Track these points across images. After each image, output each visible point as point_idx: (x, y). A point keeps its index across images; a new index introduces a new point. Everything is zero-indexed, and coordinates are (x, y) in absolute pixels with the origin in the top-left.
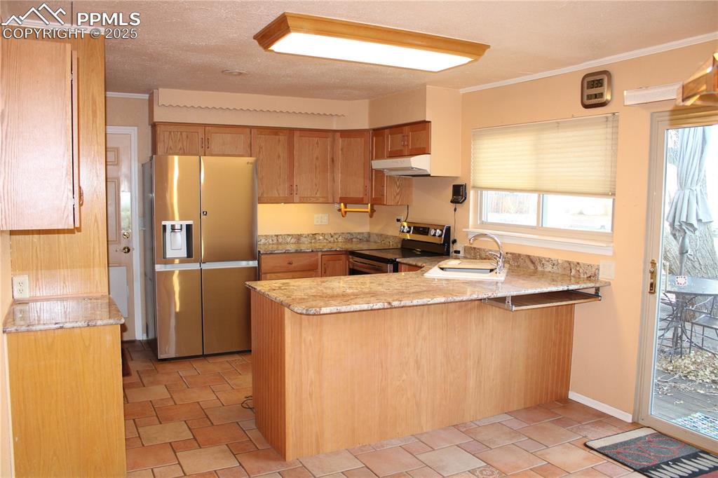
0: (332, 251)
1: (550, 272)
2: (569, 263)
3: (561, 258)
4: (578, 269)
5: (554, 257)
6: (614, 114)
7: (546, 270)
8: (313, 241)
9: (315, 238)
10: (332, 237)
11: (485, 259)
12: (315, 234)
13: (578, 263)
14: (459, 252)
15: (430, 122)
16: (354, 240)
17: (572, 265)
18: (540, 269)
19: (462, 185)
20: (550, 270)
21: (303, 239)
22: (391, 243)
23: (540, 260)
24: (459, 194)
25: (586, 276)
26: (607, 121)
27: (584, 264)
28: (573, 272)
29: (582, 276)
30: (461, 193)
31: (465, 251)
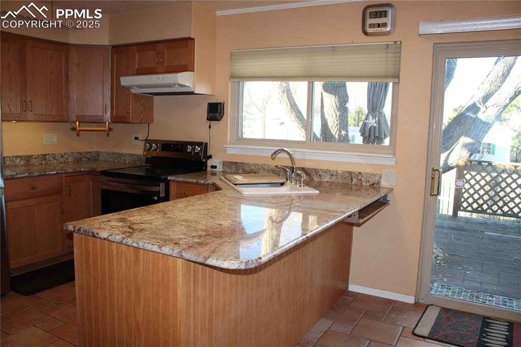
0: (77, 172)
1: (327, 182)
2: (350, 173)
3: (341, 169)
4: (359, 178)
5: (332, 168)
6: (395, 42)
7: (323, 180)
8: (43, 162)
9: (45, 159)
10: (62, 157)
11: (249, 172)
12: (46, 155)
13: (360, 173)
14: (215, 167)
15: (194, 39)
16: (83, 159)
17: (353, 175)
18: (316, 179)
19: (221, 104)
20: (328, 180)
21: (33, 161)
22: (127, 161)
23: (316, 171)
24: (215, 111)
25: (368, 184)
26: (387, 48)
27: (366, 174)
28: (355, 181)
29: (364, 184)
30: (219, 111)
31: (223, 165)
